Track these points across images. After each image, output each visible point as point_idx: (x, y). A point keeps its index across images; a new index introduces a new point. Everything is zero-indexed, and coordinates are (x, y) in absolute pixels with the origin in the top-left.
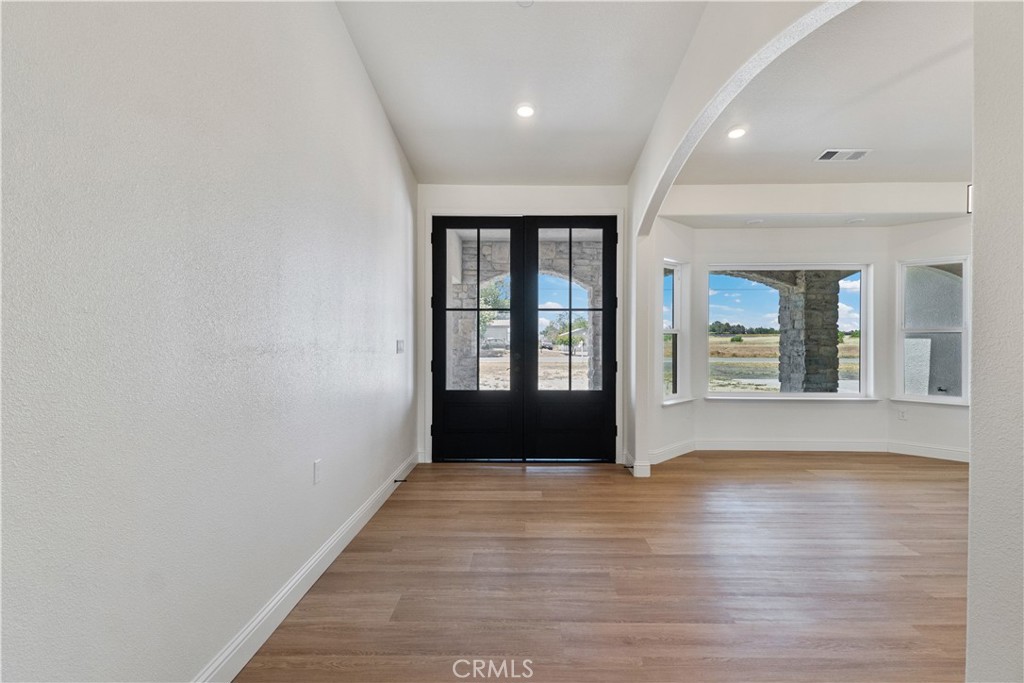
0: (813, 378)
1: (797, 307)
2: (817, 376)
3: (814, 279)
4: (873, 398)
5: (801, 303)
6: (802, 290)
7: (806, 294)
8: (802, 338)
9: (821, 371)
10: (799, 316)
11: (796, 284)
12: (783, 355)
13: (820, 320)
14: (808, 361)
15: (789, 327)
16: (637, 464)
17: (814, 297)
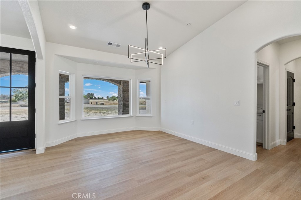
0: (124, 110)
1: (121, 91)
2: (126, 110)
3: (125, 83)
4: (132, 116)
5: (122, 90)
6: (122, 86)
7: (123, 87)
8: (122, 100)
9: (127, 108)
10: (121, 93)
11: (121, 84)
12: (119, 104)
13: (126, 94)
14: (124, 106)
15: (120, 96)
17: (125, 88)
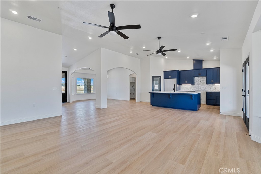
8: (87, 87)
9: (89, 90)
11: (86, 80)
15: (85, 85)
16: (71, 101)
17: (88, 82)
